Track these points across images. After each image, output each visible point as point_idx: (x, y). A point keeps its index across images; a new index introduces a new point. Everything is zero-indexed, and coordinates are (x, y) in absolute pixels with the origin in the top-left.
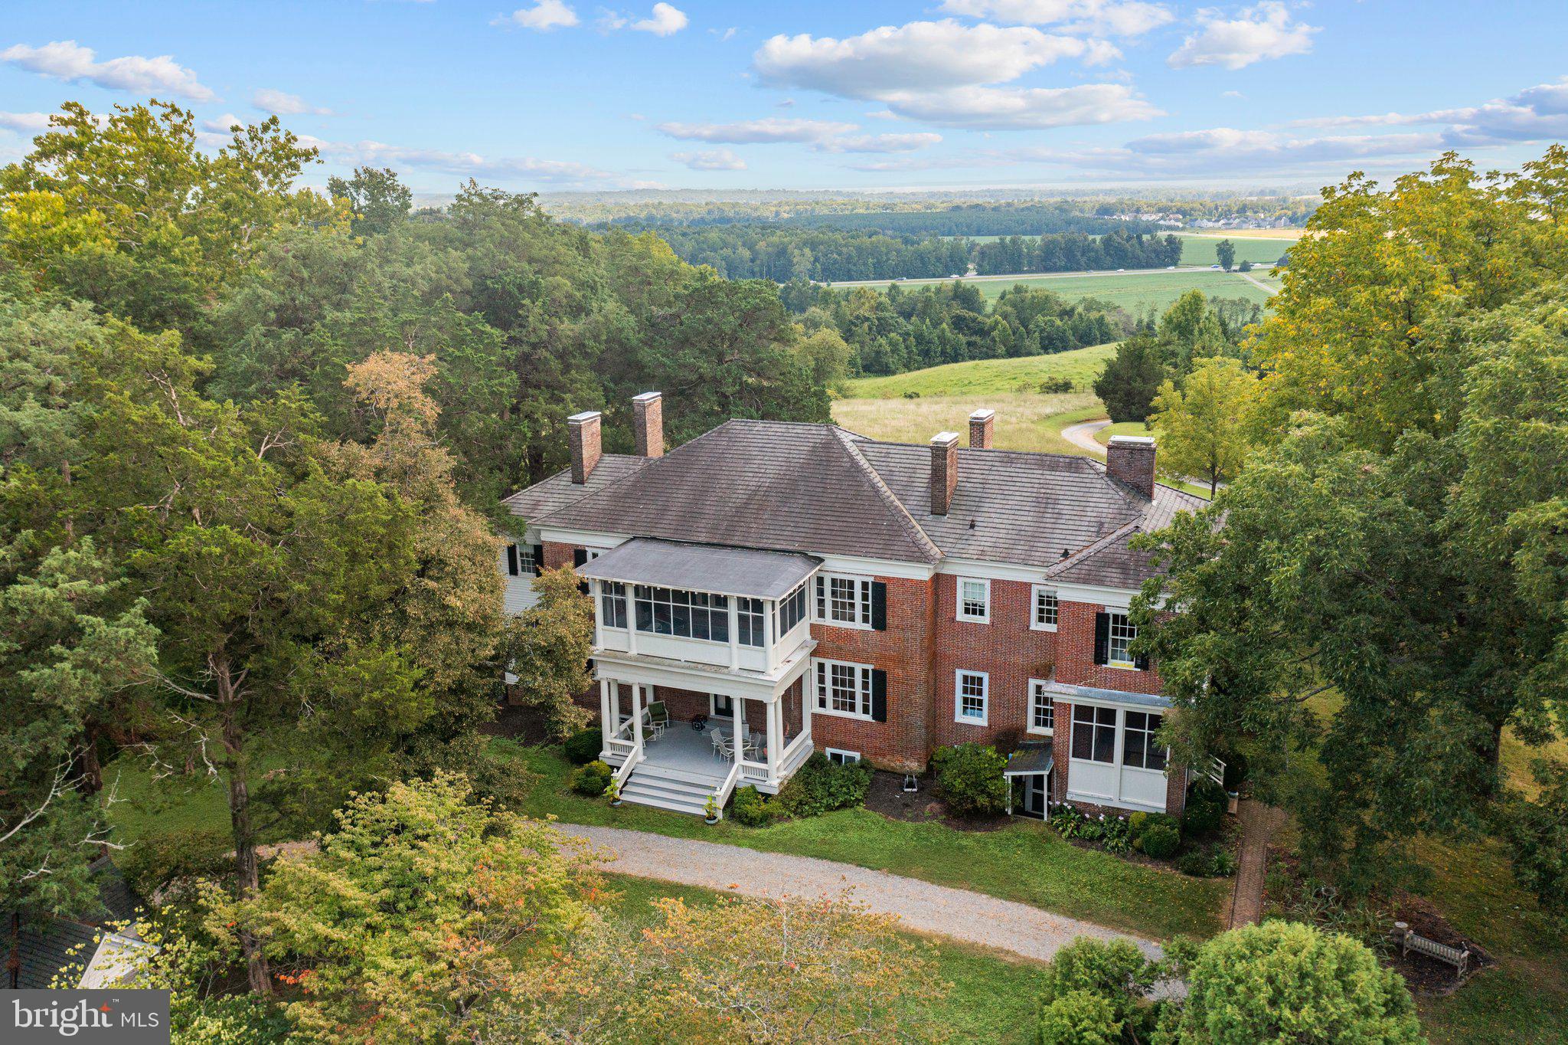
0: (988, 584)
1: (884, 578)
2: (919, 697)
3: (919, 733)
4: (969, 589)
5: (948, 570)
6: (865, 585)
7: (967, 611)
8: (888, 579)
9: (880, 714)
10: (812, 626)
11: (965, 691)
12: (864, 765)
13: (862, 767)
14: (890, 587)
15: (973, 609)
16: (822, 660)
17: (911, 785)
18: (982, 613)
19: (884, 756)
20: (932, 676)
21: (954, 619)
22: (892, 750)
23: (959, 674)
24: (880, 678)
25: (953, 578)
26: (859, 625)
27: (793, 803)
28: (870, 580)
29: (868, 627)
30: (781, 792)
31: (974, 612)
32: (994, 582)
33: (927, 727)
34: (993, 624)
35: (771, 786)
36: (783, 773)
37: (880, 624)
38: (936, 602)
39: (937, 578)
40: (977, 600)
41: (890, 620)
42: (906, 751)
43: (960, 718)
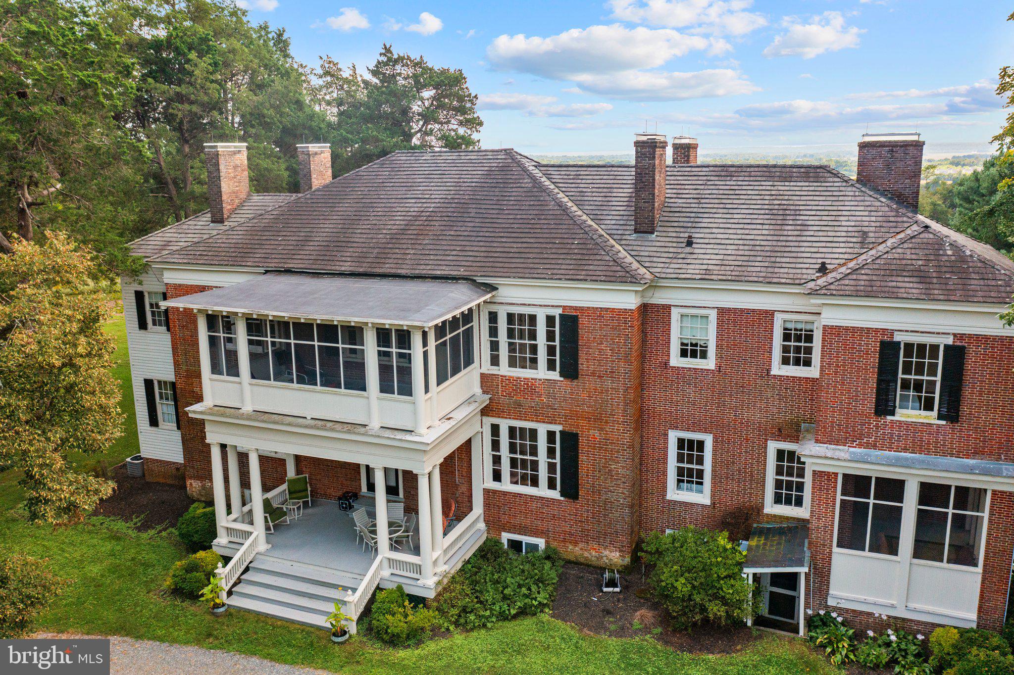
0: (713, 315)
1: (576, 308)
2: (622, 467)
3: (621, 515)
4: (688, 323)
5: (659, 298)
6: (550, 320)
7: (684, 353)
8: (581, 309)
9: (571, 489)
10: (483, 376)
11: (680, 458)
12: (548, 557)
13: (548, 558)
14: (583, 321)
15: (691, 350)
16: (495, 421)
17: (612, 583)
18: (704, 355)
19: (576, 544)
20: (638, 440)
21: (666, 364)
22: (585, 537)
23: (673, 436)
24: (570, 441)
25: (666, 309)
26: (542, 372)
27: (455, 611)
28: (557, 312)
29: (555, 375)
30: (439, 595)
31: (694, 355)
32: (723, 312)
33: (632, 506)
34: (719, 368)
35: (424, 587)
36: (442, 568)
37: (570, 371)
38: (644, 341)
39: (644, 308)
40: (698, 337)
41: (584, 364)
42: (603, 538)
43: (674, 494)
